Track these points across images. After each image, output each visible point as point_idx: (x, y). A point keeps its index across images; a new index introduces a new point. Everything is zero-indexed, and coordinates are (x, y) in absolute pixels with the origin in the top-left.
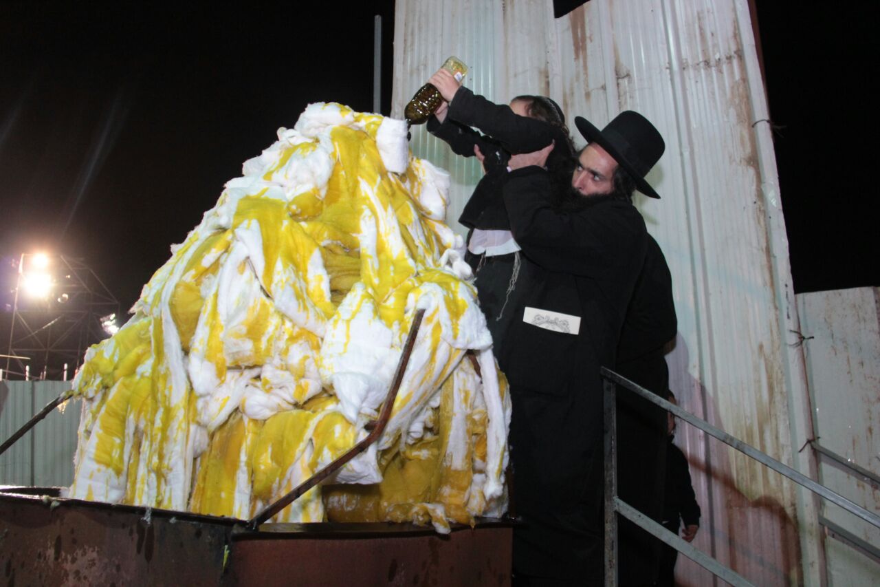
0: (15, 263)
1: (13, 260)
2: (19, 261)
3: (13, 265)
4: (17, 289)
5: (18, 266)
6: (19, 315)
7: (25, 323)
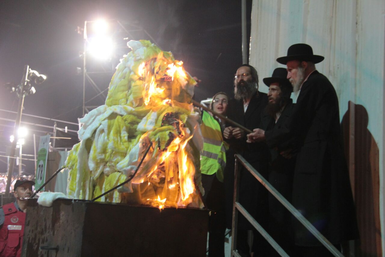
0: (80, 31)
1: (78, 28)
2: (83, 28)
3: (79, 32)
4: (84, 53)
5: (83, 32)
6: (88, 76)
7: (94, 83)
